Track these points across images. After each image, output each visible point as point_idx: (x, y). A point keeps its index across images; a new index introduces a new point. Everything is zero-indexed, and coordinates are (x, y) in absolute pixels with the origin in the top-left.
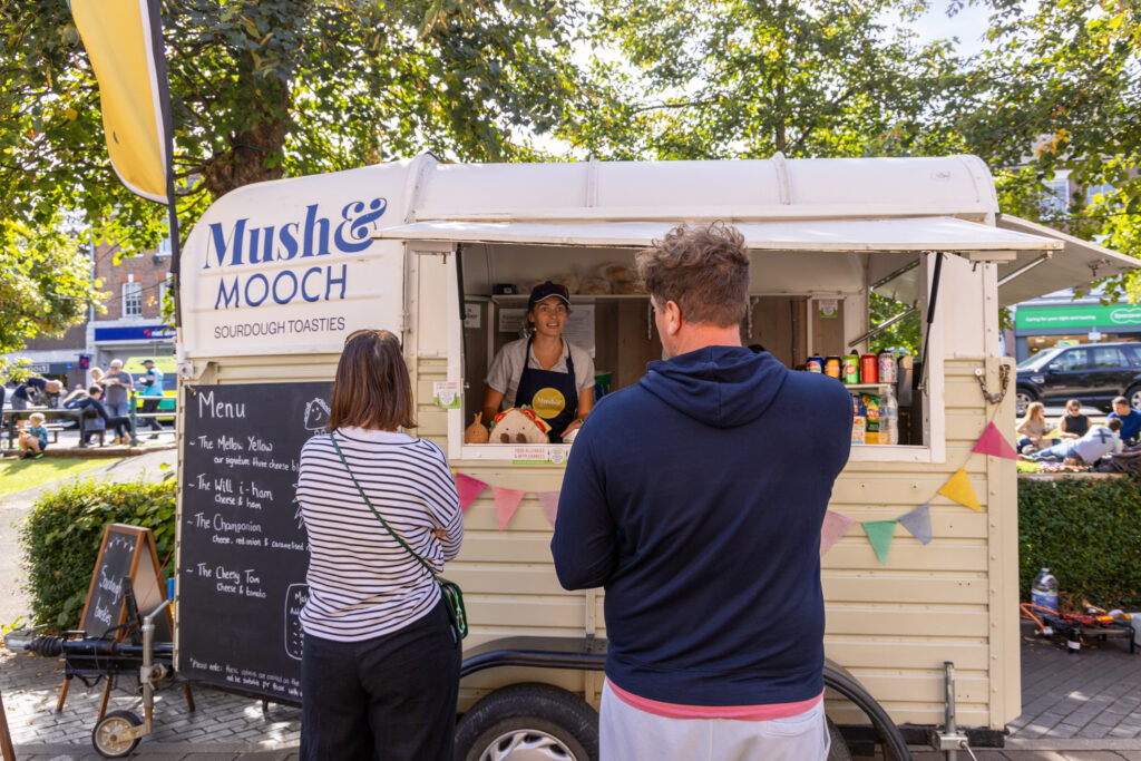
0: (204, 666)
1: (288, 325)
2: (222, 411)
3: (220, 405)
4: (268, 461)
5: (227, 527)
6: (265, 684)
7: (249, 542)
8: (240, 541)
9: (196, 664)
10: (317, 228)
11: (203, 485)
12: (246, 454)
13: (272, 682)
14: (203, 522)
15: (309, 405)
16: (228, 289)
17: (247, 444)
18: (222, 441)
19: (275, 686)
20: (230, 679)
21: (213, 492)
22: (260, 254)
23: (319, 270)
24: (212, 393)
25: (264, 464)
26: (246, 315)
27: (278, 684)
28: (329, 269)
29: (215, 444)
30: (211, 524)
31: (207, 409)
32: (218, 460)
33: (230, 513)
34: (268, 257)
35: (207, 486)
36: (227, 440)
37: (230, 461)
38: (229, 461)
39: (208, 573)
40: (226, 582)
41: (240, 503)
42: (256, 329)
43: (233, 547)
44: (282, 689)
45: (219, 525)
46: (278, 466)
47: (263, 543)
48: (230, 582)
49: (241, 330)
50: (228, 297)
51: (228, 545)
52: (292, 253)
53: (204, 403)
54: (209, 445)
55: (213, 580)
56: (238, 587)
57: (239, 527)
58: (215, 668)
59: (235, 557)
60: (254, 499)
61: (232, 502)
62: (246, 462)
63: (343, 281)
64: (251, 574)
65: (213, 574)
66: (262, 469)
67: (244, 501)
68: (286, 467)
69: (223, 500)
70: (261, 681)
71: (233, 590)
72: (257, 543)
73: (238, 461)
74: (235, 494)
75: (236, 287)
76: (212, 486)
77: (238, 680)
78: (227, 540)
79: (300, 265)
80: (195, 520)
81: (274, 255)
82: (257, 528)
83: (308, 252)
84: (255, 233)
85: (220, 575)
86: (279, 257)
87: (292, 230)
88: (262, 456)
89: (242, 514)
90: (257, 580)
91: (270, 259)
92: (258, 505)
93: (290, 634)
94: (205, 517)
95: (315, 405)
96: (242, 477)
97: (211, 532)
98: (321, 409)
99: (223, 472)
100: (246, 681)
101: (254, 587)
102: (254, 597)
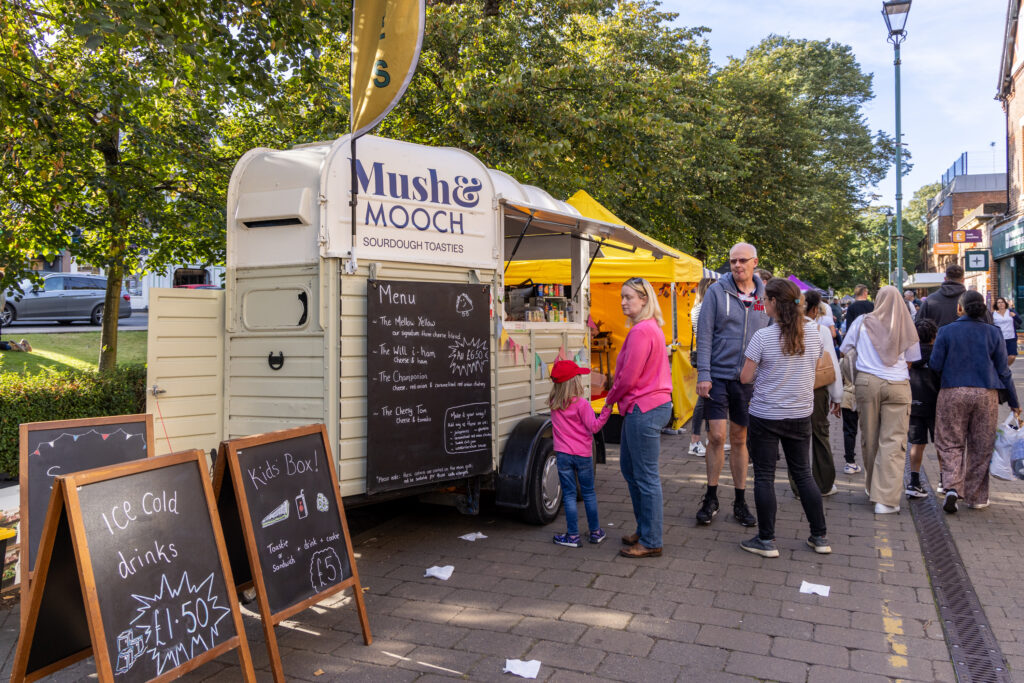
0: (387, 479)
1: (424, 245)
2: (398, 299)
3: (396, 295)
4: (433, 332)
5: (403, 378)
6: (432, 476)
7: (419, 387)
8: (413, 387)
9: (382, 479)
10: (440, 186)
11: (384, 351)
12: (417, 328)
13: (436, 474)
14: (384, 377)
15: (459, 298)
16: (376, 212)
17: (417, 322)
18: (398, 320)
19: (438, 475)
20: (406, 481)
21: (392, 355)
22: (399, 192)
23: (445, 213)
24: (389, 286)
25: (429, 335)
26: (391, 233)
27: (441, 473)
28: (451, 214)
29: (393, 322)
30: (392, 378)
31: (386, 297)
32: (396, 334)
33: (404, 369)
34: (405, 195)
35: (387, 352)
36: (402, 319)
37: (406, 334)
38: (404, 333)
39: (389, 413)
40: (402, 417)
41: (413, 362)
42: (400, 244)
43: (408, 392)
44: (444, 475)
45: (397, 378)
46: (439, 336)
47: (428, 386)
48: (406, 416)
49: (386, 242)
50: (376, 216)
51: (404, 391)
52: (424, 197)
53: (383, 294)
54: (389, 323)
55: (394, 416)
56: (411, 418)
57: (412, 377)
58: (395, 477)
59: (408, 399)
60: (423, 358)
61: (407, 361)
62: (417, 333)
63: (461, 223)
64: (421, 408)
65: (393, 413)
66: (428, 337)
67: (415, 359)
68: (445, 336)
69: (400, 361)
70: (428, 476)
71: (408, 421)
72: (425, 386)
73: (410, 334)
74: (409, 356)
75: (381, 211)
76: (391, 352)
77: (412, 480)
78: (403, 388)
79: (431, 207)
80: (379, 376)
81: (411, 196)
82: (425, 377)
83: (435, 199)
84: (392, 177)
85: (399, 412)
86: (414, 198)
87: (421, 182)
88: (427, 329)
89: (415, 369)
90: (425, 411)
91: (407, 197)
92: (426, 362)
93: (448, 439)
94: (386, 374)
95: (462, 298)
96: (414, 344)
97: (392, 383)
98: (466, 301)
99: (401, 341)
100: (417, 479)
101: (422, 416)
102: (423, 422)
